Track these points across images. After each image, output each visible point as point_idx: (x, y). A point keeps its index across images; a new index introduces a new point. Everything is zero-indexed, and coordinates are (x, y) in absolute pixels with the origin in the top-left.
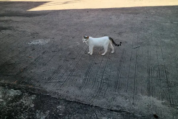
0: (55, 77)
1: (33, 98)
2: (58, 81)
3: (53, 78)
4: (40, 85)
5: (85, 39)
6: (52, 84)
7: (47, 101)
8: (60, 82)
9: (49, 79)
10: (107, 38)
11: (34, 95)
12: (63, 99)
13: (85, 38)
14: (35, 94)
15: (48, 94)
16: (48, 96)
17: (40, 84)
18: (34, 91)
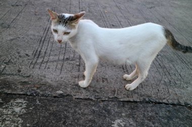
0: (49, 49)
1: (17, 110)
2: (61, 57)
3: (45, 53)
4: (19, 71)
5: (61, 28)
6: (52, 66)
7: (72, 111)
8: (67, 59)
9: (37, 54)
10: (155, 29)
11: (19, 101)
12: (109, 98)
13: (62, 21)
14: (20, 96)
15: (61, 92)
16: (62, 96)
17: (18, 68)
18: (9, 87)
